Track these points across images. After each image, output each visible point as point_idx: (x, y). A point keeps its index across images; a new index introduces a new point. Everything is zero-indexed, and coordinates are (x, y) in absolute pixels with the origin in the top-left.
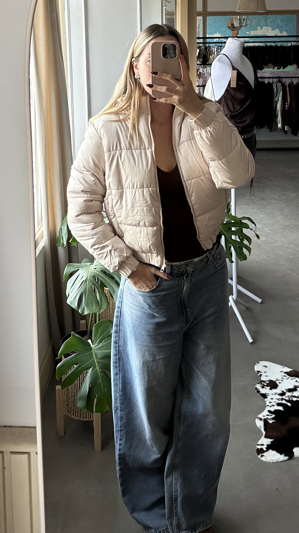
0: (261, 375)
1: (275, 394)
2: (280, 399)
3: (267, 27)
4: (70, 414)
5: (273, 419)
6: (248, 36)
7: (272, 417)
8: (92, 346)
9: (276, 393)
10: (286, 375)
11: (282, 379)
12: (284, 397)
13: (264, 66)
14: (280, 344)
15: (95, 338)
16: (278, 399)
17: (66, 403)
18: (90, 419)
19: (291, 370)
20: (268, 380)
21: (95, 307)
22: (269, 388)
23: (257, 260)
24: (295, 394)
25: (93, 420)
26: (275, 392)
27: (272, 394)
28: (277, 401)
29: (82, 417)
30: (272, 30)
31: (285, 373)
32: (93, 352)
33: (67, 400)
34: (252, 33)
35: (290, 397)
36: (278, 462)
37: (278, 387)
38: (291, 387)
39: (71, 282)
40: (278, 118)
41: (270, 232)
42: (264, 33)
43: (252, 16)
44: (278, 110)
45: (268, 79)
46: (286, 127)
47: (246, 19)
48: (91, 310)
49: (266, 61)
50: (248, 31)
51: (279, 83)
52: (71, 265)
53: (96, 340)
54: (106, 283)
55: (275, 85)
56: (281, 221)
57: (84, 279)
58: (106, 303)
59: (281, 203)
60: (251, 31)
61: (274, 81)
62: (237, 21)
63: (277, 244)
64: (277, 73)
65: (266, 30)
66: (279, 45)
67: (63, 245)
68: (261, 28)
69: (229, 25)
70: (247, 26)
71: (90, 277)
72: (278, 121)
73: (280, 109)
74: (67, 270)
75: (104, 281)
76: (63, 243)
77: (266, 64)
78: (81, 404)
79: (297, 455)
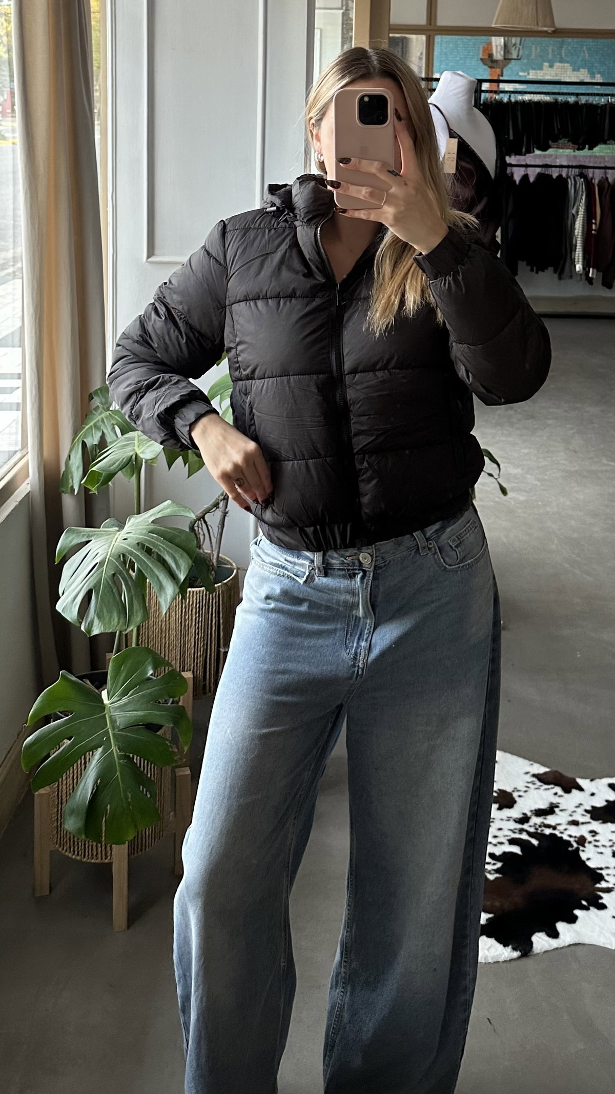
1: (508, 820)
2: (516, 829)
3: (562, 64)
4: (63, 849)
5: (497, 871)
6: (523, 79)
7: (495, 867)
8: (106, 701)
9: (511, 817)
10: (535, 779)
11: (526, 789)
12: (526, 826)
13: (550, 142)
15: (112, 685)
16: (513, 831)
17: (55, 824)
18: (106, 859)
19: (547, 770)
20: (495, 789)
21: (116, 620)
22: (497, 806)
23: (505, 540)
24: (551, 820)
25: (112, 863)
26: (509, 816)
27: (502, 820)
28: (510, 833)
29: (88, 855)
30: (574, 70)
31: (534, 776)
32: (107, 716)
33: (57, 819)
34: (532, 76)
35: (537, 827)
36: (498, 962)
37: (515, 806)
38: (543, 805)
39: (71, 566)
40: (577, 253)
41: (539, 484)
42: (556, 76)
43: (533, 39)
44: (576, 234)
45: (558, 169)
46: (591, 269)
47: (518, 45)
48: (107, 626)
49: (556, 132)
50: (524, 71)
51: (581, 178)
52: (74, 531)
53: (115, 689)
54: (147, 569)
55: (573, 182)
56: (563, 462)
57: (98, 560)
58: (142, 611)
59: (568, 426)
60: (531, 71)
61: (571, 175)
62: (499, 47)
63: (548, 509)
64: (581, 159)
65: (560, 70)
66: (583, 102)
67: (73, 490)
68: (551, 66)
69: (483, 55)
70: (522, 60)
71: (112, 557)
72: (576, 258)
73: (580, 231)
74: (63, 540)
75: (141, 566)
76: (72, 487)
77: (556, 140)
78: (72, 824)
79: (539, 948)
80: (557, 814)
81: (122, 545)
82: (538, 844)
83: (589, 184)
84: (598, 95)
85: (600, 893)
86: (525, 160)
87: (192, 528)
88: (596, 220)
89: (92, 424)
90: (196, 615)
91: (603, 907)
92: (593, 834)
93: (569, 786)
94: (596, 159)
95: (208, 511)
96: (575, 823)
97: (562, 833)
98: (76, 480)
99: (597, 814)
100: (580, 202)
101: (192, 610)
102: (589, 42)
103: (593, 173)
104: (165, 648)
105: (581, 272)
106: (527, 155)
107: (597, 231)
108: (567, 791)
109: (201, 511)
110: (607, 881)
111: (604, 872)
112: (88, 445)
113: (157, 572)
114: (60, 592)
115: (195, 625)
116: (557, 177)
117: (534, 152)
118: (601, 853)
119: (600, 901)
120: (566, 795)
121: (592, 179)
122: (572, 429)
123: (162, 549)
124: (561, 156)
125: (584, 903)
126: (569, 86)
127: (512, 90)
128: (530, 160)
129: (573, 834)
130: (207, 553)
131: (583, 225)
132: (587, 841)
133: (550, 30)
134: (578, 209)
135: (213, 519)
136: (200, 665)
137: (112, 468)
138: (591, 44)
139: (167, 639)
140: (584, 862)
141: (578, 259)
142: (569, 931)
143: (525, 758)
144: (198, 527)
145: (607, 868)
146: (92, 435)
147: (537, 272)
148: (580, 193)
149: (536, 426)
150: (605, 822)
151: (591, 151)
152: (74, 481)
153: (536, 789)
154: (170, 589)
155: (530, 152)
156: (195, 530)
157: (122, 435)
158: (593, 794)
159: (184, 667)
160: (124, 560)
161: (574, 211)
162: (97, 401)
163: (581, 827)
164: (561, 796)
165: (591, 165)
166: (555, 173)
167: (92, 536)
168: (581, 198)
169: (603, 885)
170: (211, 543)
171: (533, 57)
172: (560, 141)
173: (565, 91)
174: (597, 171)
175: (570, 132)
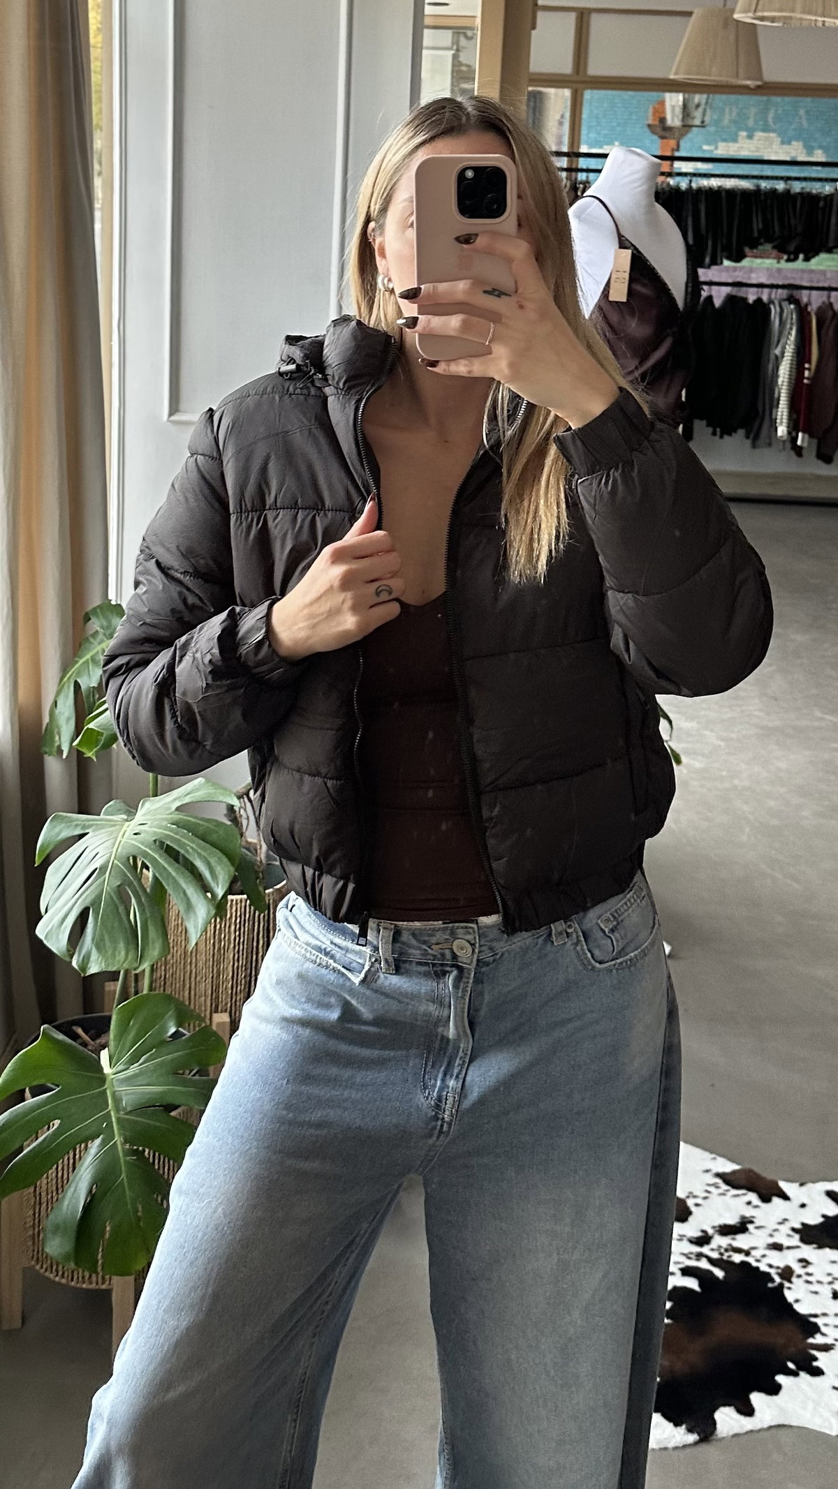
1: (680, 1240)
2: (691, 1253)
3: (766, 134)
6: (708, 156)
8: (107, 1069)
9: (684, 1236)
10: (719, 1181)
11: (707, 1195)
12: (705, 1250)
15: (116, 1045)
16: (688, 1256)
18: (102, 1284)
19: (736, 1167)
21: (123, 953)
24: (741, 1241)
26: (682, 1234)
28: (683, 1259)
29: (78, 1280)
30: (782, 143)
31: (718, 1175)
32: (108, 1091)
33: (33, 1238)
34: (721, 151)
35: (722, 1251)
37: (691, 1219)
38: (732, 1220)
39: (57, 870)
40: (780, 410)
41: (723, 744)
42: (758, 151)
43: (725, 97)
44: (780, 383)
45: (755, 290)
46: (800, 434)
47: (703, 106)
48: (110, 961)
49: (756, 234)
50: (709, 144)
51: (790, 303)
52: (63, 818)
53: (120, 1052)
54: (168, 879)
55: (778, 309)
57: (97, 863)
58: (160, 941)
60: (719, 144)
61: (776, 298)
62: (676, 109)
63: (736, 782)
64: (789, 275)
65: (762, 142)
66: (797, 190)
67: (60, 752)
68: (750, 138)
69: (652, 120)
70: (706, 128)
71: (118, 861)
72: (779, 417)
73: (789, 377)
74: (48, 831)
75: (160, 875)
76: (59, 747)
77: (754, 246)
78: (55, 1247)
79: (724, 1430)
80: (750, 1233)
81: (133, 842)
82: (725, 1277)
83: (802, 312)
84: (819, 179)
85: (814, 1352)
86: (710, 273)
88: (810, 364)
89: (88, 656)
90: (235, 933)
91: (818, 1372)
92: (804, 1264)
93: (769, 1192)
94: (813, 275)
96: (777, 1247)
97: (758, 1261)
98: (65, 739)
99: (809, 1235)
100: (788, 338)
102: (808, 102)
103: (810, 296)
104: (190, 978)
105: (785, 438)
106: (714, 268)
107: (815, 378)
108: (766, 1199)
109: (244, 786)
110: (823, 1334)
111: (819, 1321)
112: (83, 687)
113: (184, 885)
114: (43, 910)
115: (235, 947)
116: (755, 301)
117: (722, 263)
118: (816, 1293)
119: (815, 1364)
120: (763, 1206)
121: (807, 305)
123: (191, 850)
124: (761, 269)
125: (791, 1365)
126: (776, 167)
127: (693, 171)
128: (720, 276)
129: (775, 1264)
131: (791, 371)
132: (795, 1275)
134: (784, 348)
138: (810, 104)
139: (193, 969)
140: (790, 1306)
141: (782, 419)
142: (769, 1407)
143: (705, 1149)
145: (825, 1315)
146: (89, 674)
147: (721, 437)
148: (789, 326)
150: (820, 1247)
151: (807, 263)
152: (62, 739)
153: (723, 1194)
154: (202, 911)
155: (716, 264)
156: (234, 814)
158: (803, 1206)
159: (217, 1008)
160: (133, 864)
161: (777, 352)
162: (95, 624)
163: (786, 1252)
164: (756, 1207)
165: (806, 284)
166: (751, 294)
167: (88, 827)
168: (790, 334)
169: (818, 1339)
171: (724, 123)
172: (760, 247)
173: (771, 174)
174: (814, 293)
175: (776, 235)
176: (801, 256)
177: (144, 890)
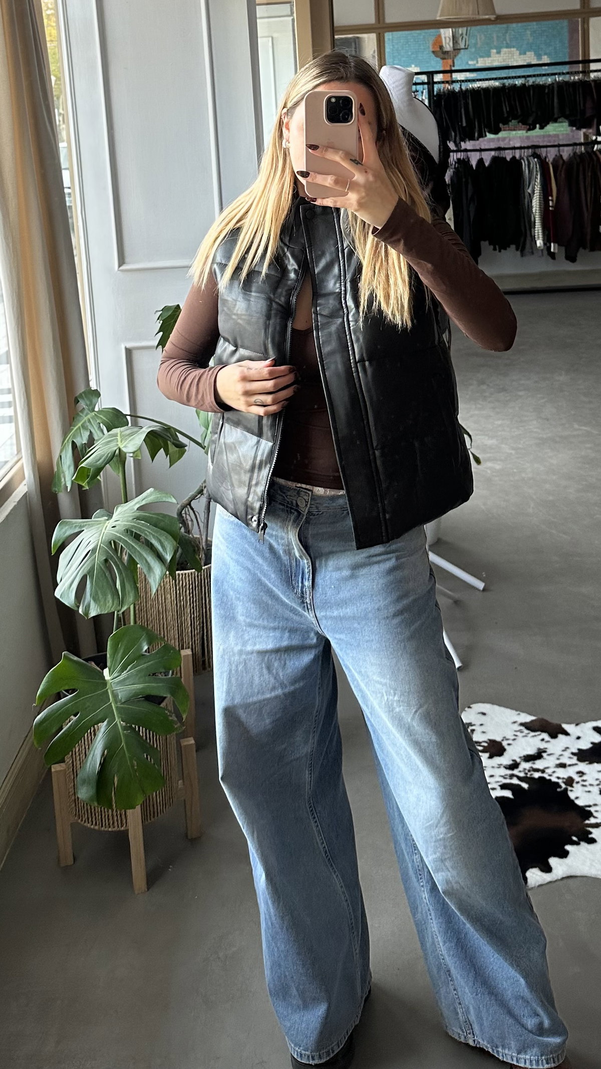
0: (473, 731)
1: (499, 768)
2: (506, 775)
3: (509, 50)
4: (82, 820)
6: (473, 67)
8: (108, 678)
9: (501, 765)
10: (522, 728)
11: (514, 737)
12: (516, 772)
13: (501, 125)
14: (516, 668)
15: (112, 662)
16: (504, 777)
18: (122, 826)
19: (533, 718)
20: (486, 739)
21: (111, 601)
22: (487, 755)
23: (483, 507)
24: (539, 764)
25: (128, 830)
26: (499, 763)
27: (493, 767)
28: (501, 779)
29: (105, 825)
30: (520, 54)
31: (522, 724)
32: (109, 691)
34: (481, 64)
37: (505, 754)
38: (532, 751)
39: (66, 555)
40: (536, 229)
41: (513, 452)
42: (504, 61)
43: (478, 27)
44: (534, 211)
45: (511, 151)
46: (552, 244)
47: (464, 35)
48: (104, 609)
49: (506, 115)
50: (472, 60)
51: (534, 158)
52: (67, 523)
53: (115, 665)
54: (137, 555)
55: (526, 163)
56: (535, 430)
57: (90, 547)
58: (133, 592)
59: (539, 396)
60: (479, 59)
61: (524, 155)
62: (448, 39)
63: (523, 475)
64: (533, 140)
65: (507, 55)
66: (531, 83)
67: (66, 486)
68: (499, 52)
69: (433, 48)
70: (469, 49)
71: (104, 545)
72: (536, 234)
73: (538, 209)
74: (58, 532)
75: (132, 552)
76: (65, 483)
77: (506, 122)
78: (84, 793)
79: (533, 883)
81: (113, 532)
82: (528, 788)
83: (543, 164)
84: (544, 75)
85: (590, 829)
86: (480, 144)
87: (180, 514)
88: (552, 196)
90: (190, 595)
93: (555, 731)
94: (548, 139)
95: (193, 498)
97: (550, 775)
98: (68, 477)
99: (583, 756)
100: (535, 181)
101: (186, 591)
102: (534, 25)
103: (547, 152)
104: (163, 628)
105: (542, 248)
106: (481, 139)
107: (555, 207)
108: (554, 736)
109: (187, 498)
111: (592, 809)
112: (78, 444)
113: (146, 557)
114: (58, 581)
115: (190, 605)
116: (511, 159)
117: (486, 136)
120: (553, 741)
121: (546, 158)
122: (543, 398)
123: (148, 534)
124: (514, 138)
125: (574, 838)
126: (517, 70)
127: (463, 79)
128: (485, 145)
130: (196, 538)
131: (540, 203)
133: (493, 17)
134: (534, 188)
135: (199, 505)
136: (198, 642)
137: (98, 463)
138: (535, 27)
139: (165, 620)
141: (538, 235)
143: (512, 708)
144: (186, 514)
146: (81, 435)
147: (500, 251)
148: (535, 173)
149: (508, 398)
151: (543, 130)
152: (67, 479)
153: (526, 736)
154: (158, 570)
155: (482, 137)
156: (183, 517)
157: (108, 431)
159: (183, 646)
160: (113, 545)
161: (529, 191)
162: (82, 404)
164: (548, 742)
165: (545, 144)
166: (508, 155)
167: (84, 526)
168: (536, 178)
170: (199, 528)
171: (479, 44)
172: (510, 123)
173: (514, 75)
174: (550, 149)
175: (519, 113)
176: (538, 126)
177: (123, 564)
